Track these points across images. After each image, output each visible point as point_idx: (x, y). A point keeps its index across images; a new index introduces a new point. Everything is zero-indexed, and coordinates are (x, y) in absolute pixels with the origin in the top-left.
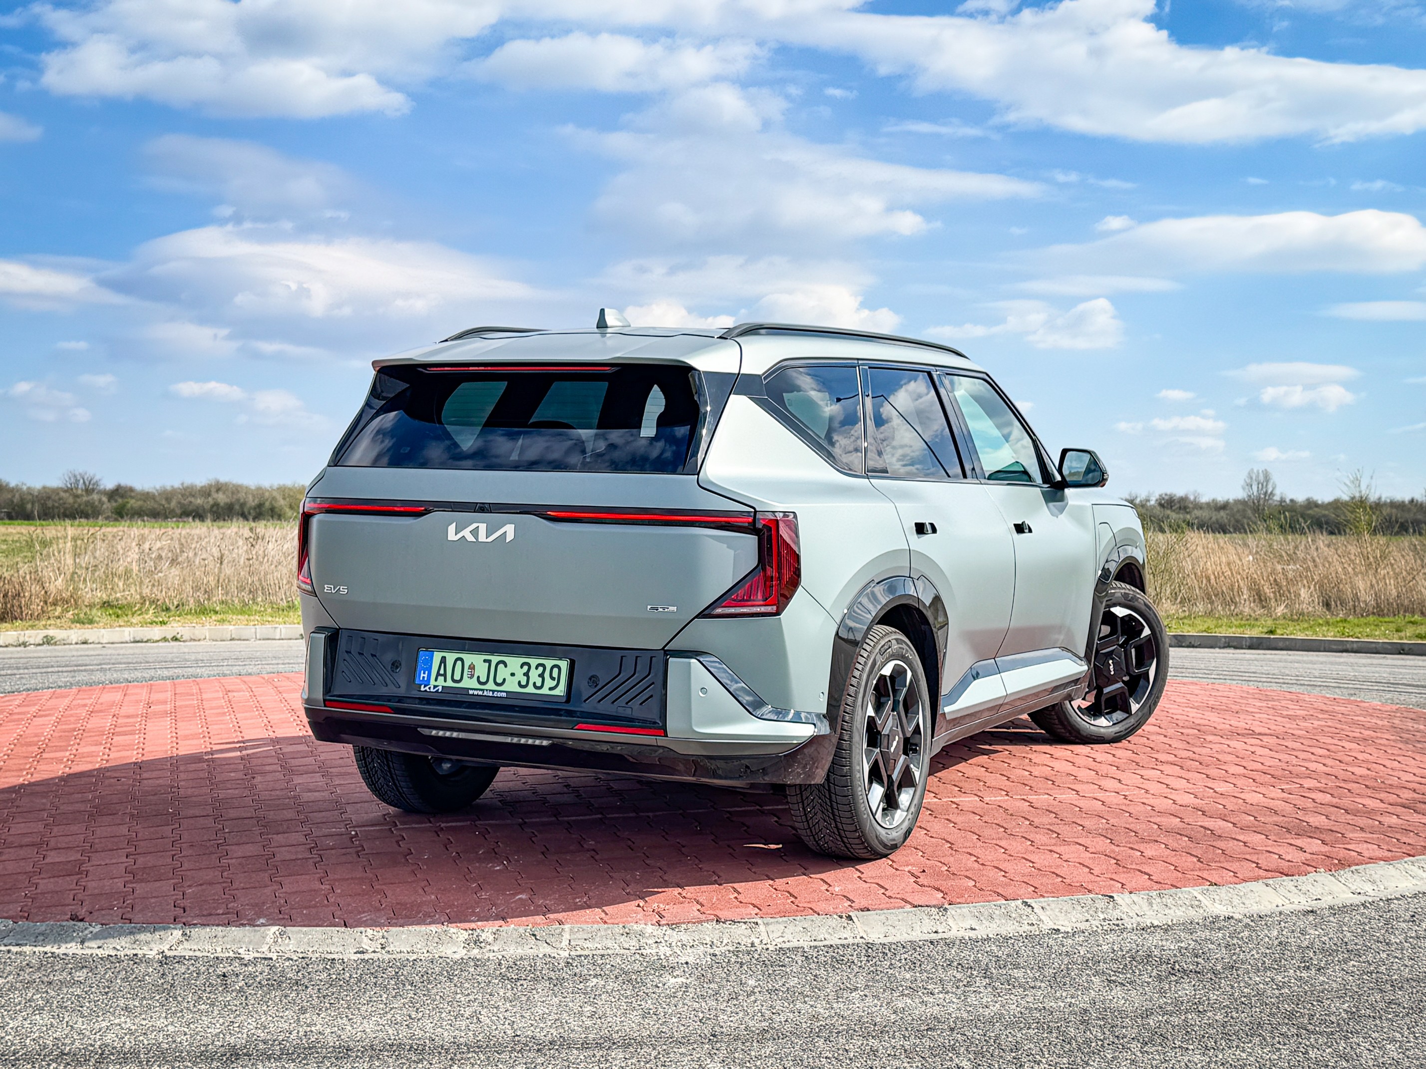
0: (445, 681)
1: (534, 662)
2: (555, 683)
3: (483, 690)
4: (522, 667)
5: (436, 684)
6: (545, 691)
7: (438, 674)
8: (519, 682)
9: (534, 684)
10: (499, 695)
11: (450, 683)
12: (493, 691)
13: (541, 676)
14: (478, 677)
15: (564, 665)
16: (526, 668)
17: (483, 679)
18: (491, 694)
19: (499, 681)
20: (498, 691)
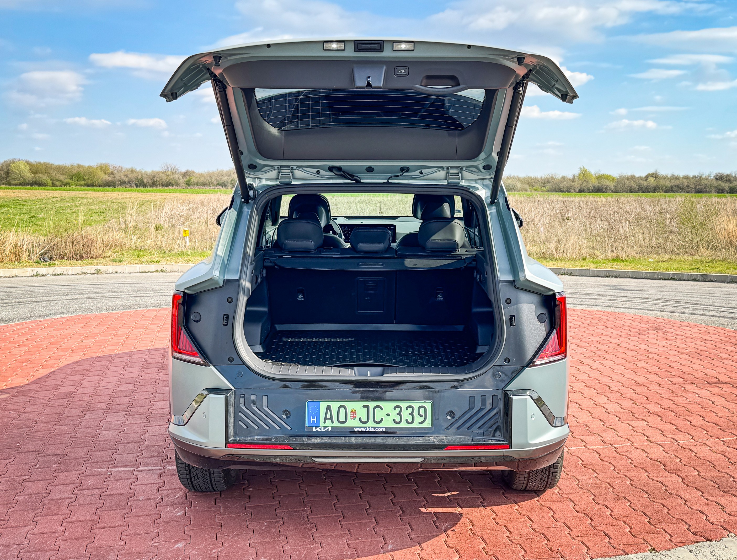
0: (333, 422)
1: (404, 405)
2: (423, 418)
3: (366, 427)
4: (395, 409)
5: (325, 425)
6: (415, 425)
7: (326, 419)
8: (394, 420)
9: (406, 420)
10: (380, 430)
11: (336, 424)
12: (374, 428)
13: (411, 414)
14: (360, 419)
15: (428, 405)
16: (398, 410)
17: (364, 419)
18: (373, 430)
19: (377, 419)
20: (378, 427)
